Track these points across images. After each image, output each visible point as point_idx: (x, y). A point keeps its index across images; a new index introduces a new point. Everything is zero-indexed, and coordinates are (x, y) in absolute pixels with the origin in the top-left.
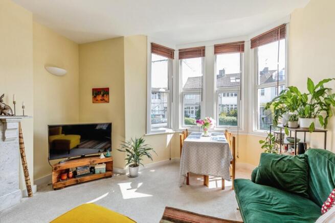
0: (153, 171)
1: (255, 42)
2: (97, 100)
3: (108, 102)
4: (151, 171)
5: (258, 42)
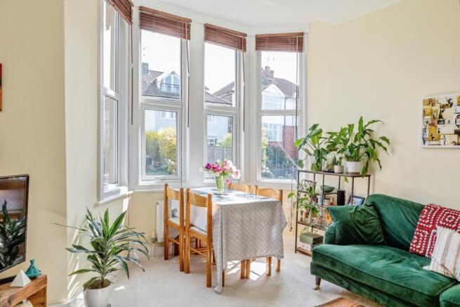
1: (261, 42)
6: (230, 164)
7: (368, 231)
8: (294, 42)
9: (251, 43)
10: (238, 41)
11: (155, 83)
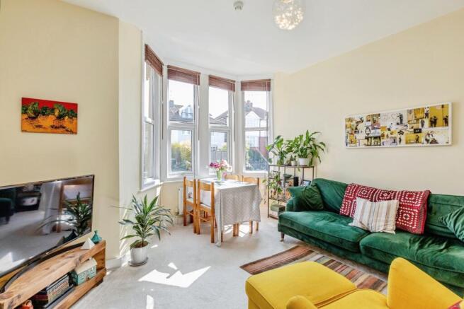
0: (156, 246)
1: (245, 86)
2: (39, 126)
3: (73, 132)
4: (153, 247)
5: (248, 87)
6: (226, 163)
7: (314, 202)
8: (265, 85)
9: (238, 86)
10: (230, 85)
11: (178, 112)
